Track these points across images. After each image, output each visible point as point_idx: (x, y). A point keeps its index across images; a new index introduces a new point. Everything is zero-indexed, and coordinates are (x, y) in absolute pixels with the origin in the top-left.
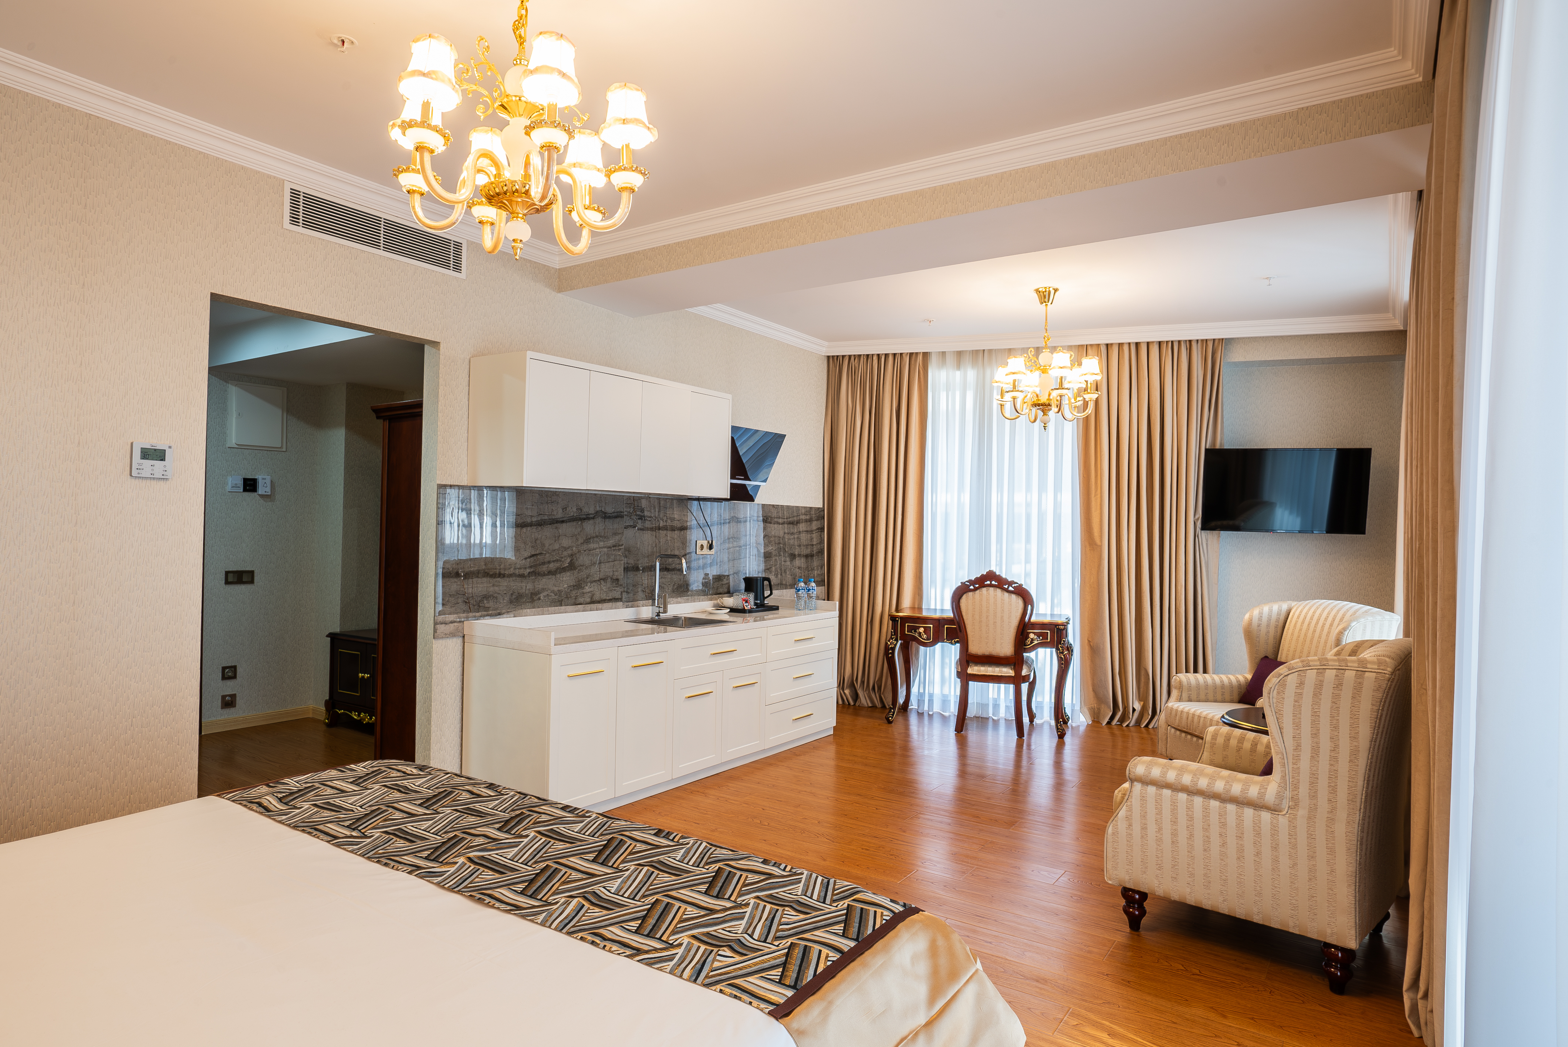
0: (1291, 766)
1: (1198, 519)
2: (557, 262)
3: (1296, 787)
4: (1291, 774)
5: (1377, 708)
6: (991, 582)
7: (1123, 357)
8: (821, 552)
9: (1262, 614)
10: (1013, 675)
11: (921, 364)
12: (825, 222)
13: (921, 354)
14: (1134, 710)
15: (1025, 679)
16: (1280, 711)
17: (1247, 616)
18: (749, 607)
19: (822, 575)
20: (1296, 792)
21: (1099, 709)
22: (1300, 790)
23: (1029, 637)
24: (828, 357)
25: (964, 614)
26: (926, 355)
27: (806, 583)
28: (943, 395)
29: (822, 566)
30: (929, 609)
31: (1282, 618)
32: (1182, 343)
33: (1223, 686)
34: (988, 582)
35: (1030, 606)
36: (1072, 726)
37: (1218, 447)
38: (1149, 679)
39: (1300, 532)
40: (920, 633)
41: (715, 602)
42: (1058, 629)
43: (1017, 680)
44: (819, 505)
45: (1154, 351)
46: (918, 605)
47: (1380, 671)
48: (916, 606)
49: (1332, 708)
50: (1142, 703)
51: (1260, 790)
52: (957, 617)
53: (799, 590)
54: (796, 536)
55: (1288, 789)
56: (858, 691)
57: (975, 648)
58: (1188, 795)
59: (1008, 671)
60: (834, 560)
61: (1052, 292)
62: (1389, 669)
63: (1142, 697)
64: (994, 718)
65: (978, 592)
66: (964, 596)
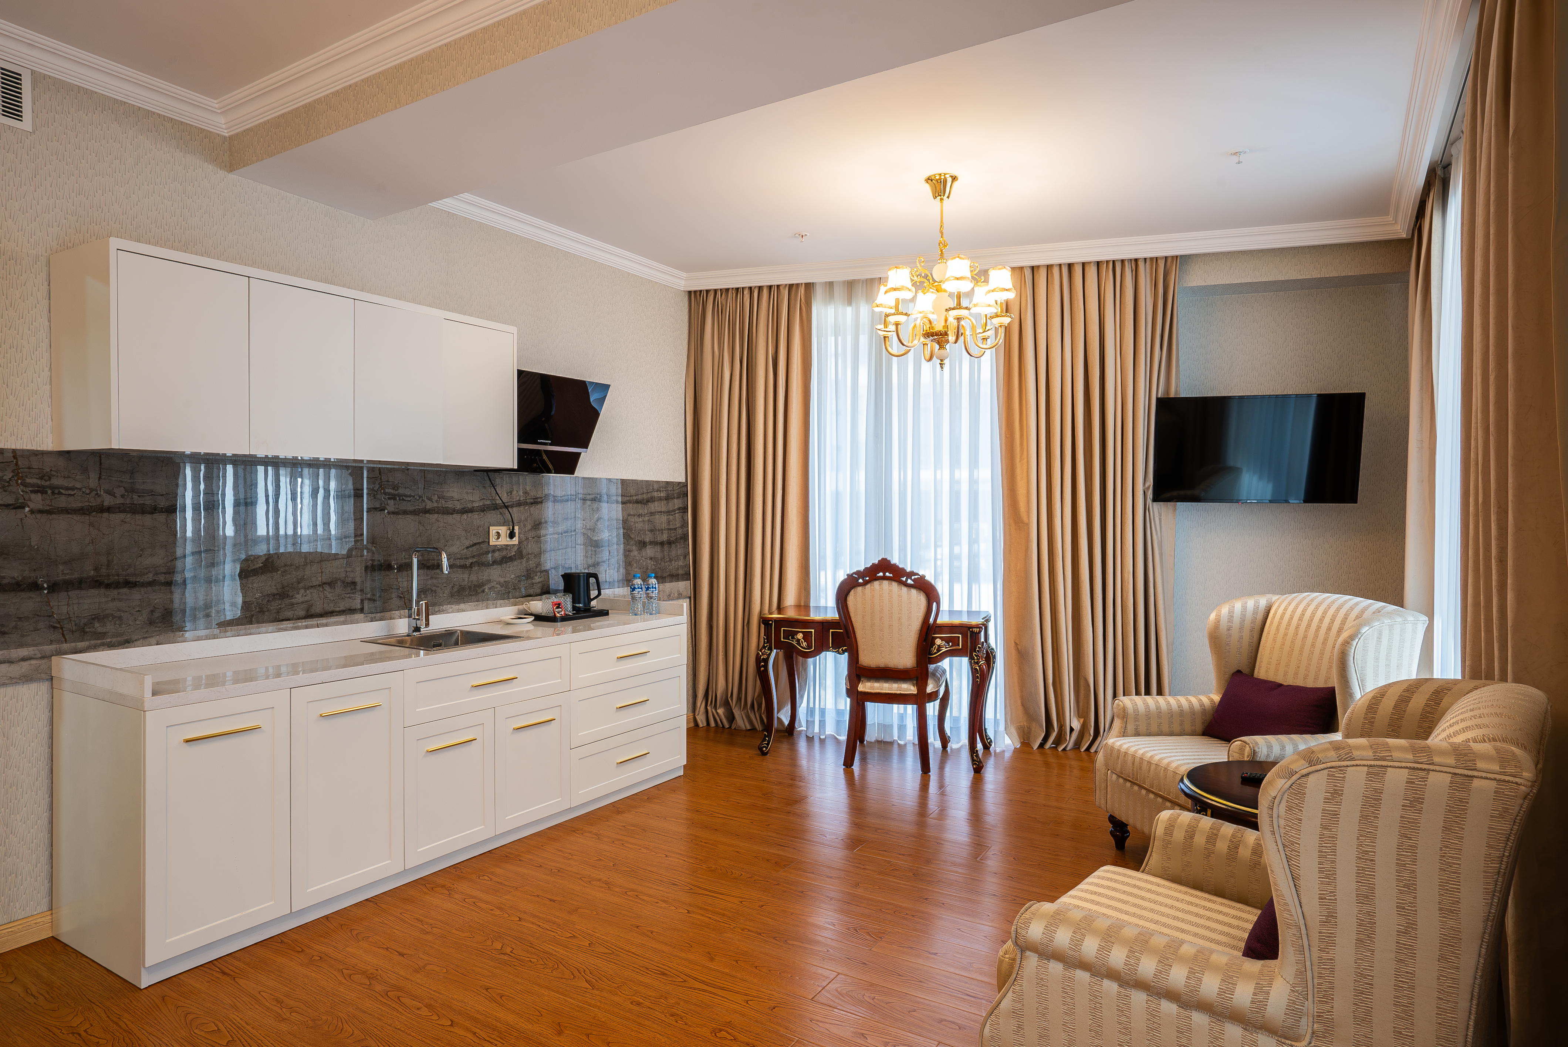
0: (1316, 953)
1: (1149, 487)
2: (224, 126)
3: (1326, 997)
4: (1315, 968)
5: (1498, 854)
6: (884, 574)
7: (1053, 283)
8: (685, 537)
9: (1233, 612)
10: (916, 693)
11: (803, 299)
12: (553, 18)
13: (804, 285)
14: (1072, 730)
15: (933, 696)
16: (1293, 843)
17: (1213, 616)
18: (563, 613)
19: (685, 566)
20: (1327, 1007)
21: (1029, 728)
22: (1335, 1004)
23: (935, 644)
24: (690, 292)
25: (852, 615)
26: (809, 287)
27: (644, 580)
28: (831, 340)
29: (686, 556)
30: (818, 608)
31: (1260, 617)
32: (1126, 263)
33: (1181, 712)
34: (881, 574)
35: (935, 603)
36: (995, 751)
37: (1172, 395)
38: (1090, 690)
39: (1271, 502)
40: (798, 640)
41: (521, 607)
42: (972, 632)
43: (920, 700)
44: (682, 479)
45: (1092, 273)
46: (805, 602)
47: (1507, 778)
48: (802, 604)
49: (1399, 847)
50: (1082, 720)
51: (1255, 994)
52: (843, 619)
53: (634, 589)
54: (647, 518)
55: (1310, 997)
56: (734, 711)
57: (867, 659)
58: (1120, 986)
59: (909, 688)
60: (700, 547)
61: (949, 180)
62: (1526, 774)
63: (1082, 713)
64: (899, 742)
65: (868, 586)
66: (852, 592)
